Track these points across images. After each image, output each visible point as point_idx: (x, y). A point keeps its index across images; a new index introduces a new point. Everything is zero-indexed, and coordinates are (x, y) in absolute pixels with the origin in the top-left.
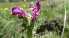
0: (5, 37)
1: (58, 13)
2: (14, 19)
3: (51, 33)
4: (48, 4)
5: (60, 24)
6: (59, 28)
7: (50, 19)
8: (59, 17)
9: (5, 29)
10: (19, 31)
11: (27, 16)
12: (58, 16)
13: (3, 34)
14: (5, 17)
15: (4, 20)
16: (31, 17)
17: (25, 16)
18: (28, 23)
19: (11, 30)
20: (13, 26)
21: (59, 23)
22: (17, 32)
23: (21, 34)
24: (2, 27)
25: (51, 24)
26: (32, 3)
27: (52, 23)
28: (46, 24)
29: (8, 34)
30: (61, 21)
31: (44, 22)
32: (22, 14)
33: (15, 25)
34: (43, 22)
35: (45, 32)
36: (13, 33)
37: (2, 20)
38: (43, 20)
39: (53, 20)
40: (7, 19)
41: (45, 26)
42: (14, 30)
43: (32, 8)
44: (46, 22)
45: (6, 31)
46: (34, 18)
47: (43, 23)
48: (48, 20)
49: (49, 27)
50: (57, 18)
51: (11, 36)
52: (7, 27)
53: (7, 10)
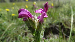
0: (6, 41)
1: (63, 15)
2: (16, 21)
3: (56, 36)
4: (52, 5)
5: (66, 27)
6: (64, 30)
7: (55, 21)
8: (64, 19)
9: (6, 32)
10: (21, 34)
11: (34, 19)
12: (63, 17)
13: (4, 37)
14: (6, 18)
15: (5, 22)
16: (37, 20)
17: (32, 19)
18: (35, 26)
19: (13, 34)
20: (15, 28)
21: (64, 25)
22: (20, 35)
23: (24, 38)
24: (3, 30)
25: (56, 26)
26: (35, 3)
27: (58, 26)
28: (51, 26)
29: (9, 38)
30: (67, 23)
31: (49, 24)
32: (28, 16)
33: (17, 28)
34: (47, 24)
35: (50, 35)
36: (15, 37)
37: (3, 22)
38: (47, 22)
39: (58, 22)
40: (8, 21)
41: (49, 28)
42: (16, 33)
43: (40, 10)
44: (50, 24)
45: (7, 35)
46: (41, 21)
47: (48, 26)
48: (53, 23)
49: (53, 30)
50: (63, 20)
51: (13, 40)
52: (8, 30)
53: (8, 11)
